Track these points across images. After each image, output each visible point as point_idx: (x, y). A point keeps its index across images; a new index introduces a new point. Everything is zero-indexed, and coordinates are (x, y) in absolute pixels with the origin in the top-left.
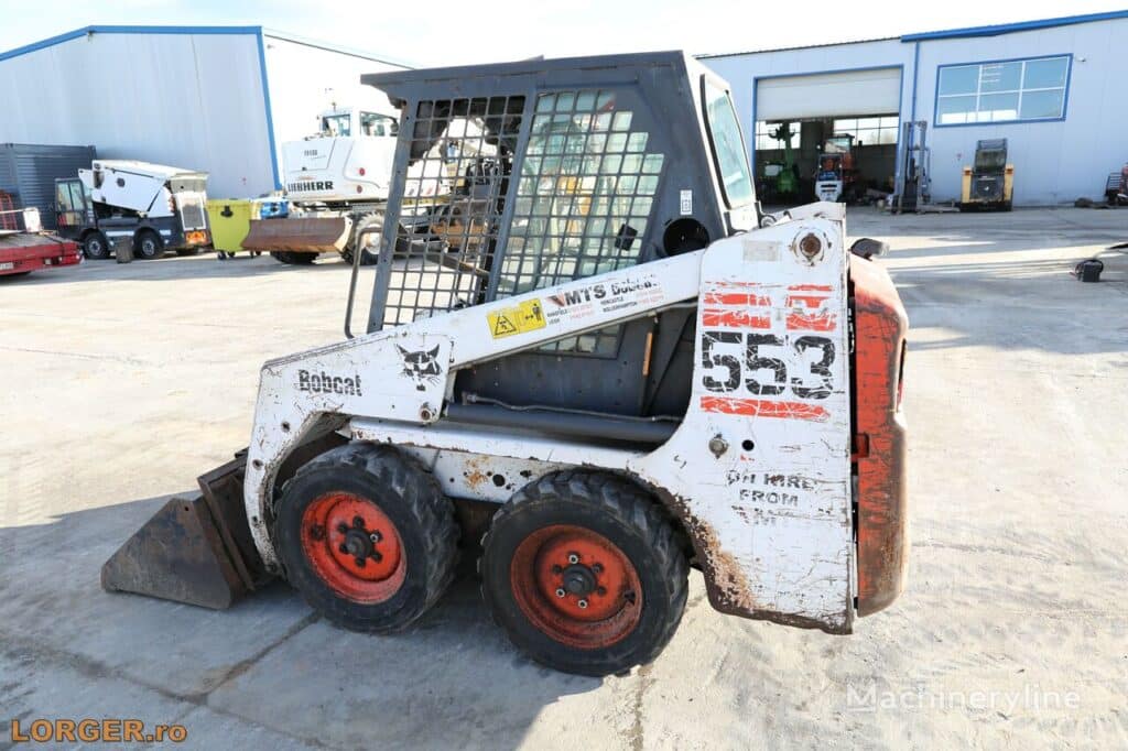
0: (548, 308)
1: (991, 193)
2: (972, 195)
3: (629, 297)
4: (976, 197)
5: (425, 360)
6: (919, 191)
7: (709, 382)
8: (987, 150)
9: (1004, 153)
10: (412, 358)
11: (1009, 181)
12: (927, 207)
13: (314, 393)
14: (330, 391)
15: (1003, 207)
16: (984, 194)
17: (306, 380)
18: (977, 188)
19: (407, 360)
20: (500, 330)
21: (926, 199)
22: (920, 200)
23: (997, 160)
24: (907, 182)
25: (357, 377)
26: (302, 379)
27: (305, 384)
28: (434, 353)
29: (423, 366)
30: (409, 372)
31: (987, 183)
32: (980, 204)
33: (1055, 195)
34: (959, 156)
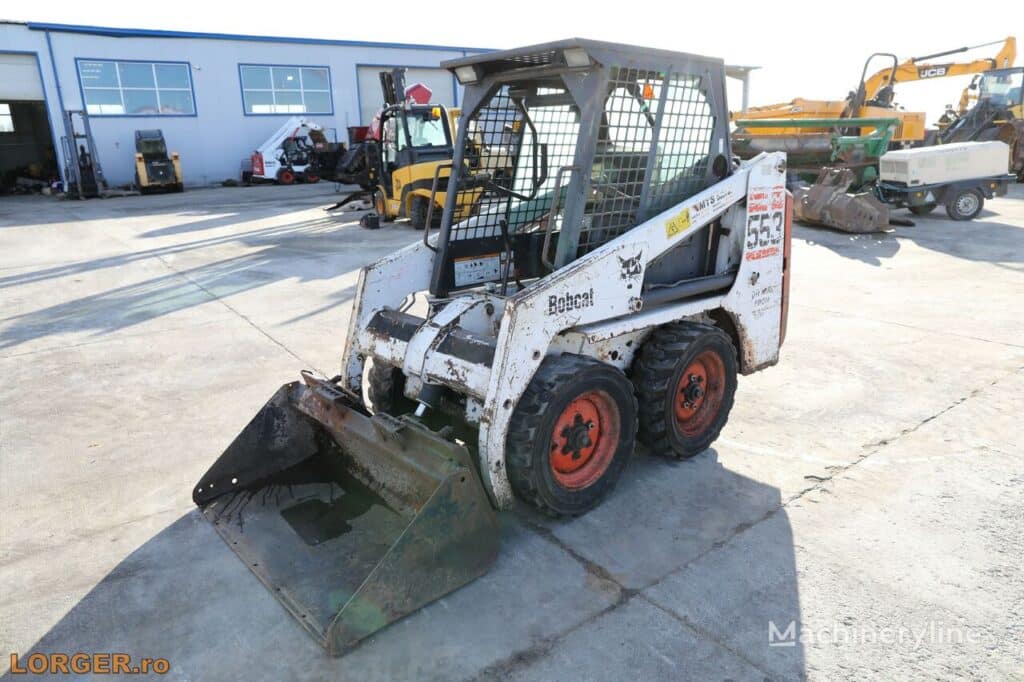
0: (693, 213)
1: (165, 177)
2: (150, 178)
3: (723, 201)
4: (153, 181)
5: (634, 263)
6: (96, 177)
7: (749, 245)
8: (148, 139)
9: (162, 142)
10: (626, 264)
11: (178, 167)
12: (110, 192)
13: (560, 314)
14: (571, 309)
15: (176, 188)
16: (160, 177)
17: (554, 304)
18: (152, 172)
19: (623, 267)
20: (671, 232)
21: (105, 184)
22: (100, 185)
23: (159, 148)
24: (81, 169)
25: (591, 290)
26: (551, 304)
27: (553, 308)
28: (639, 257)
29: (632, 269)
30: (624, 276)
31: (160, 168)
32: (159, 187)
33: (205, 177)
34: (117, 144)
